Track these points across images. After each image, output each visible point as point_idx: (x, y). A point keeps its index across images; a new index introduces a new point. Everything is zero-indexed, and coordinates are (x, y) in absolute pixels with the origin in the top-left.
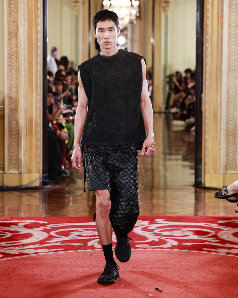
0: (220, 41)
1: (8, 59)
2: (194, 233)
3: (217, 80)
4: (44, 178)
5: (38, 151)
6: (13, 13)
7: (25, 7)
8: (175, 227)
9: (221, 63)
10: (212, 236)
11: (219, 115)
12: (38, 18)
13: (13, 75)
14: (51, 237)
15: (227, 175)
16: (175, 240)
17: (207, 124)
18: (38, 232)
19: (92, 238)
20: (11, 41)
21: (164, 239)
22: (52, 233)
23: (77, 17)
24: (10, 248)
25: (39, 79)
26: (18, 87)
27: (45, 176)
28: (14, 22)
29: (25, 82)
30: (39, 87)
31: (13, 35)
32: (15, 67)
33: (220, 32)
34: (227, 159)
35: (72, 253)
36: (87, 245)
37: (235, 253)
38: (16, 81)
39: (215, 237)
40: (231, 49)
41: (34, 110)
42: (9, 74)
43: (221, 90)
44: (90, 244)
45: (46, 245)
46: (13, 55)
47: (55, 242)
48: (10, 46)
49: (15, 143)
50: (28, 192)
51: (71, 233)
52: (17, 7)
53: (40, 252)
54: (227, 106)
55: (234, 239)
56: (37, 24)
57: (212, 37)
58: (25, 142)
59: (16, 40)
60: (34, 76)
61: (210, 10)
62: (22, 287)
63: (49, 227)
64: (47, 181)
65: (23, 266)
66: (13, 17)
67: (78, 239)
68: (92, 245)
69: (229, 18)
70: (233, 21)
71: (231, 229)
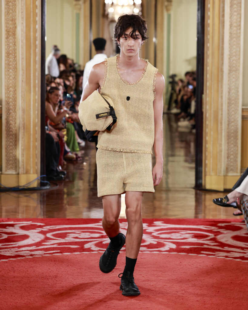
0: (221, 40)
1: (6, 58)
2: (192, 236)
3: (218, 81)
4: (42, 179)
5: (35, 152)
6: (11, 11)
7: (23, 5)
8: (174, 230)
9: (223, 63)
10: (211, 239)
11: (220, 116)
12: (36, 16)
13: (11, 74)
14: (47, 239)
15: (228, 177)
16: (174, 243)
17: (208, 125)
18: (34, 234)
19: (89, 240)
20: (8, 40)
21: (162, 242)
22: (49, 235)
23: (78, 16)
24: (6, 250)
25: (37, 78)
26: (16, 86)
27: (43, 177)
28: (12, 20)
29: (23, 81)
30: (37, 86)
31: (10, 33)
32: (13, 66)
33: (221, 32)
34: (228, 161)
35: (68, 255)
36: (84, 247)
37: (233, 256)
38: (13, 81)
39: (214, 240)
40: (232, 49)
41: (32, 110)
42: (7, 73)
43: (222, 91)
44: (86, 246)
45: (42, 247)
46: (11, 54)
47: (51, 245)
48: (8, 44)
49: (12, 143)
50: (25, 193)
51: (68, 235)
52: (15, 5)
53: (35, 254)
54: (228, 107)
55: (233, 243)
56: (35, 22)
57: (213, 37)
58: (23, 142)
59: (14, 39)
60: (32, 75)
61: (211, 10)
62: (16, 289)
63: (46, 229)
64: (46, 182)
65: (18, 268)
66: (11, 15)
67: (75, 241)
68: (89, 247)
69: (231, 17)
70: (235, 21)
71: (230, 232)
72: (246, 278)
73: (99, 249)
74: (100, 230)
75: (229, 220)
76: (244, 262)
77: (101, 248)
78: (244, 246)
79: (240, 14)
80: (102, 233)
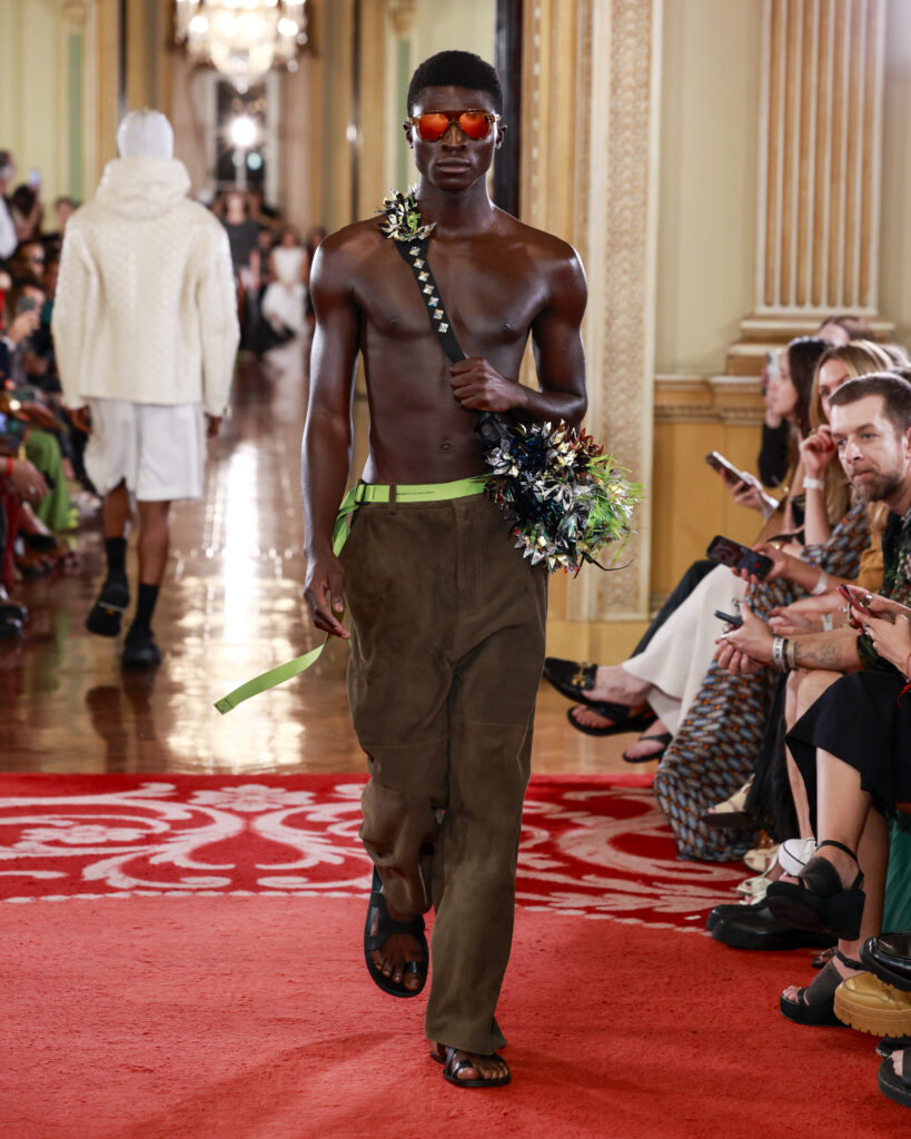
0: (579, 138)
9: (585, 220)
10: (537, 849)
15: (603, 627)
19: (101, 851)
23: (76, 45)
33: (580, 108)
35: (22, 905)
36: (83, 877)
37: (614, 908)
39: (548, 849)
40: (619, 170)
44: (91, 873)
51: (27, 835)
54: (605, 375)
55: (614, 860)
57: (550, 126)
61: (544, 27)
67: (51, 855)
68: (100, 876)
69: (614, 55)
70: (630, 67)
71: (608, 822)
72: (656, 985)
73: (135, 882)
74: (141, 816)
75: (604, 780)
76: (651, 929)
77: (145, 879)
78: (653, 871)
79: (649, 45)
80: (149, 827)
